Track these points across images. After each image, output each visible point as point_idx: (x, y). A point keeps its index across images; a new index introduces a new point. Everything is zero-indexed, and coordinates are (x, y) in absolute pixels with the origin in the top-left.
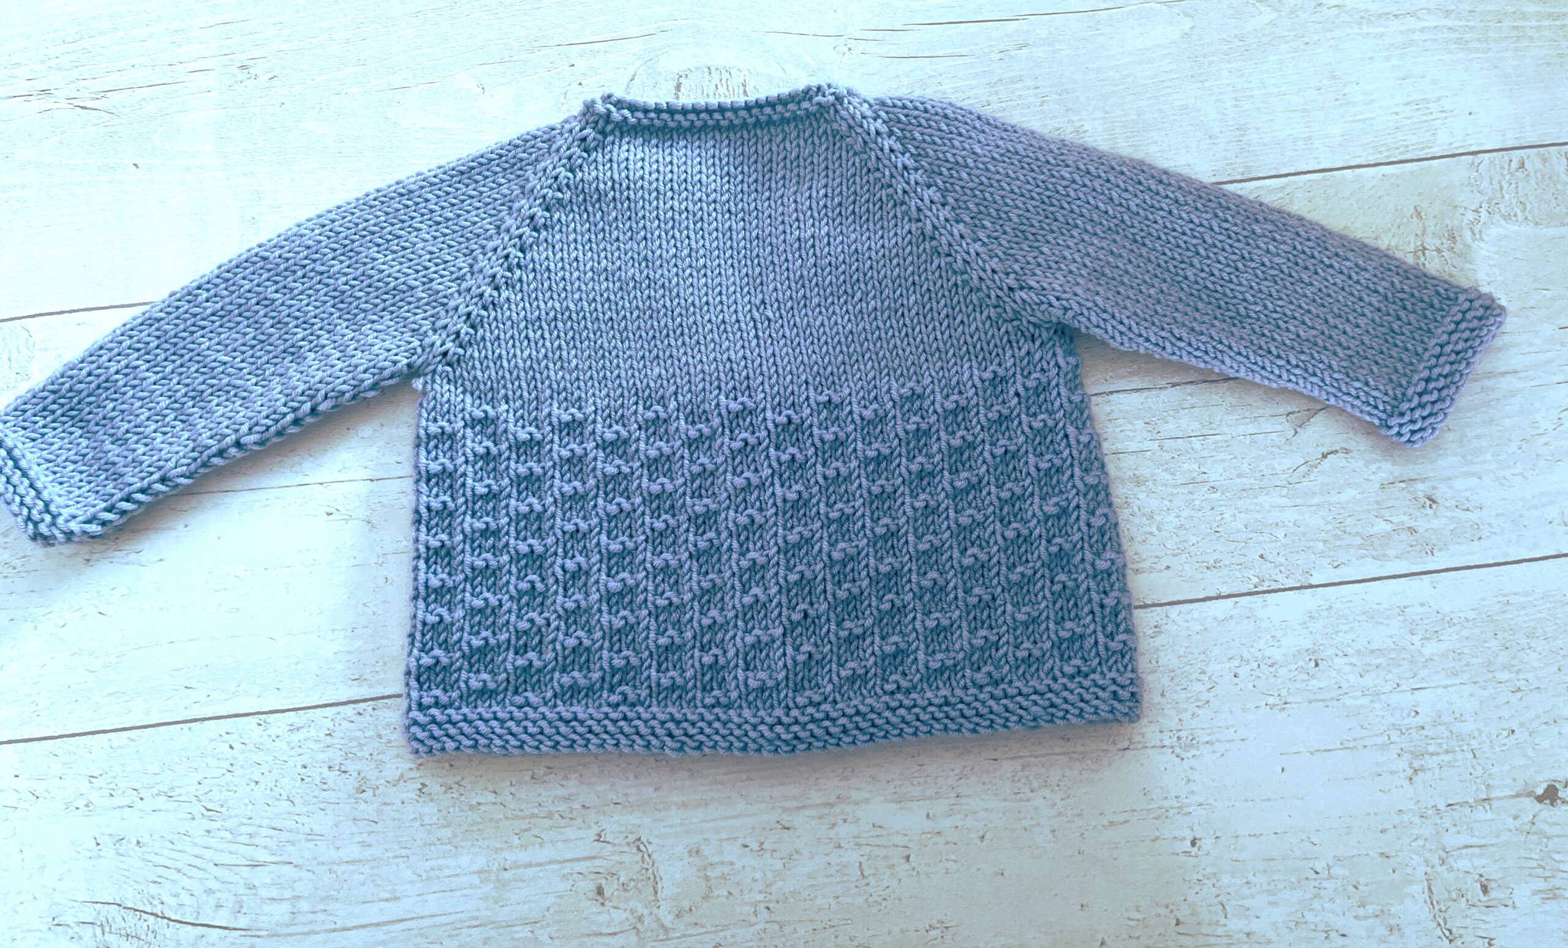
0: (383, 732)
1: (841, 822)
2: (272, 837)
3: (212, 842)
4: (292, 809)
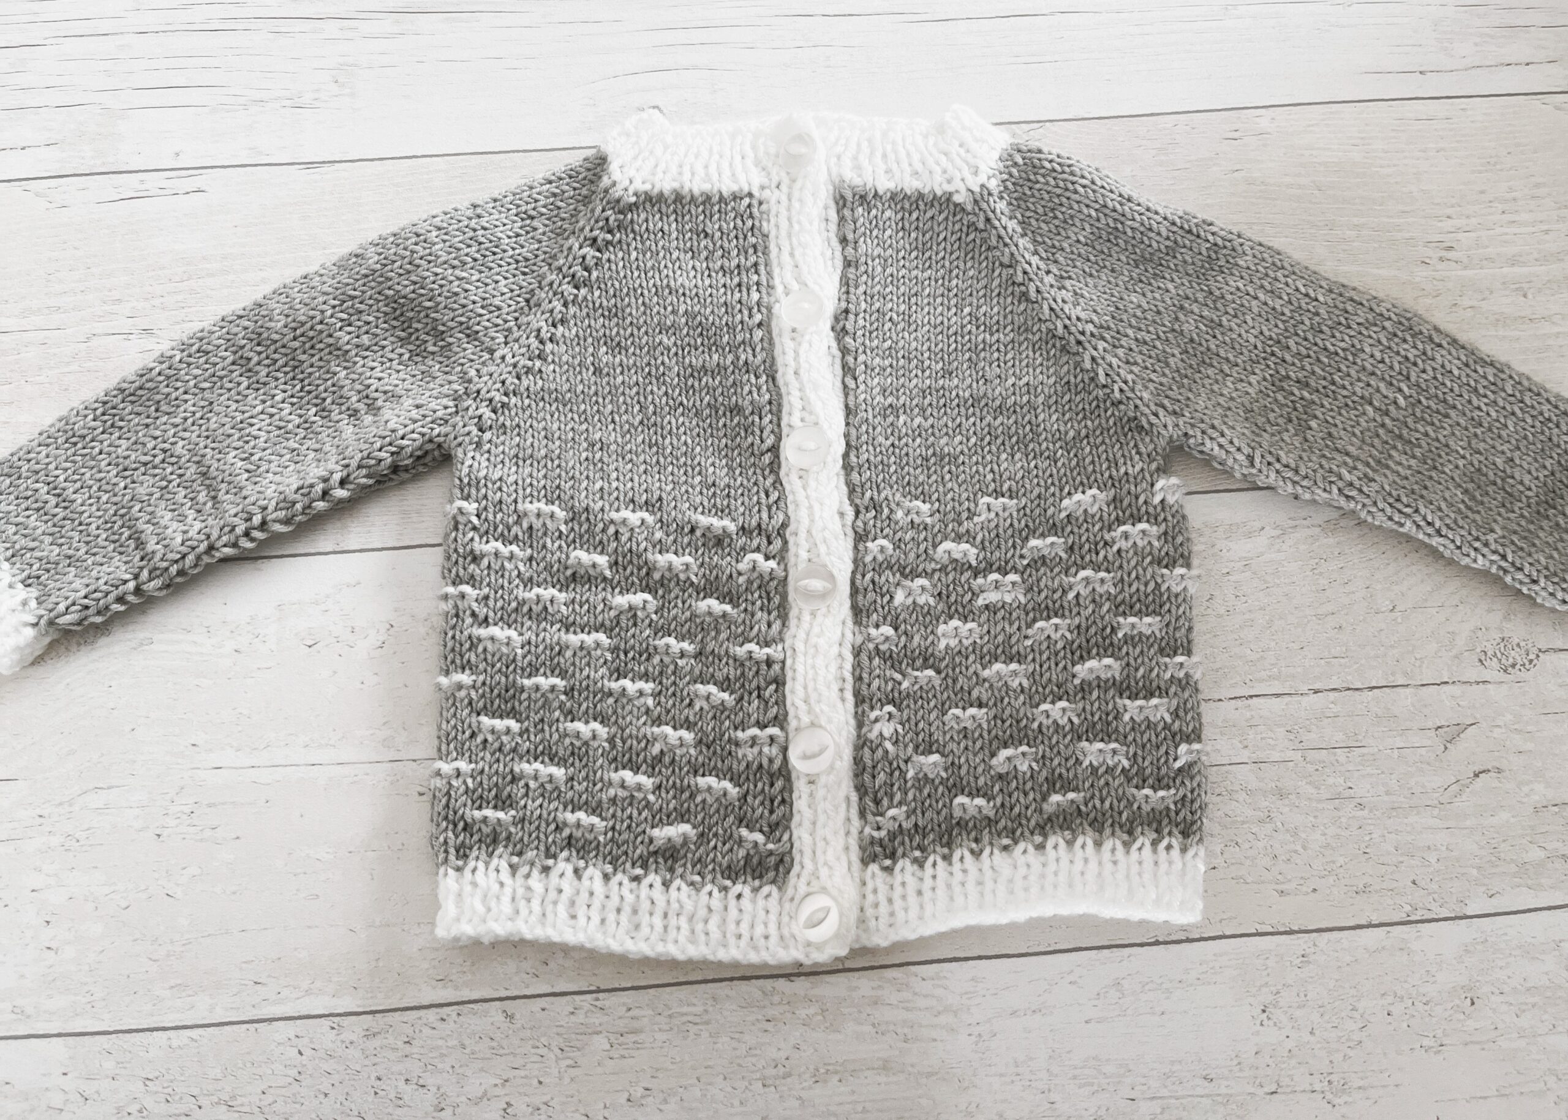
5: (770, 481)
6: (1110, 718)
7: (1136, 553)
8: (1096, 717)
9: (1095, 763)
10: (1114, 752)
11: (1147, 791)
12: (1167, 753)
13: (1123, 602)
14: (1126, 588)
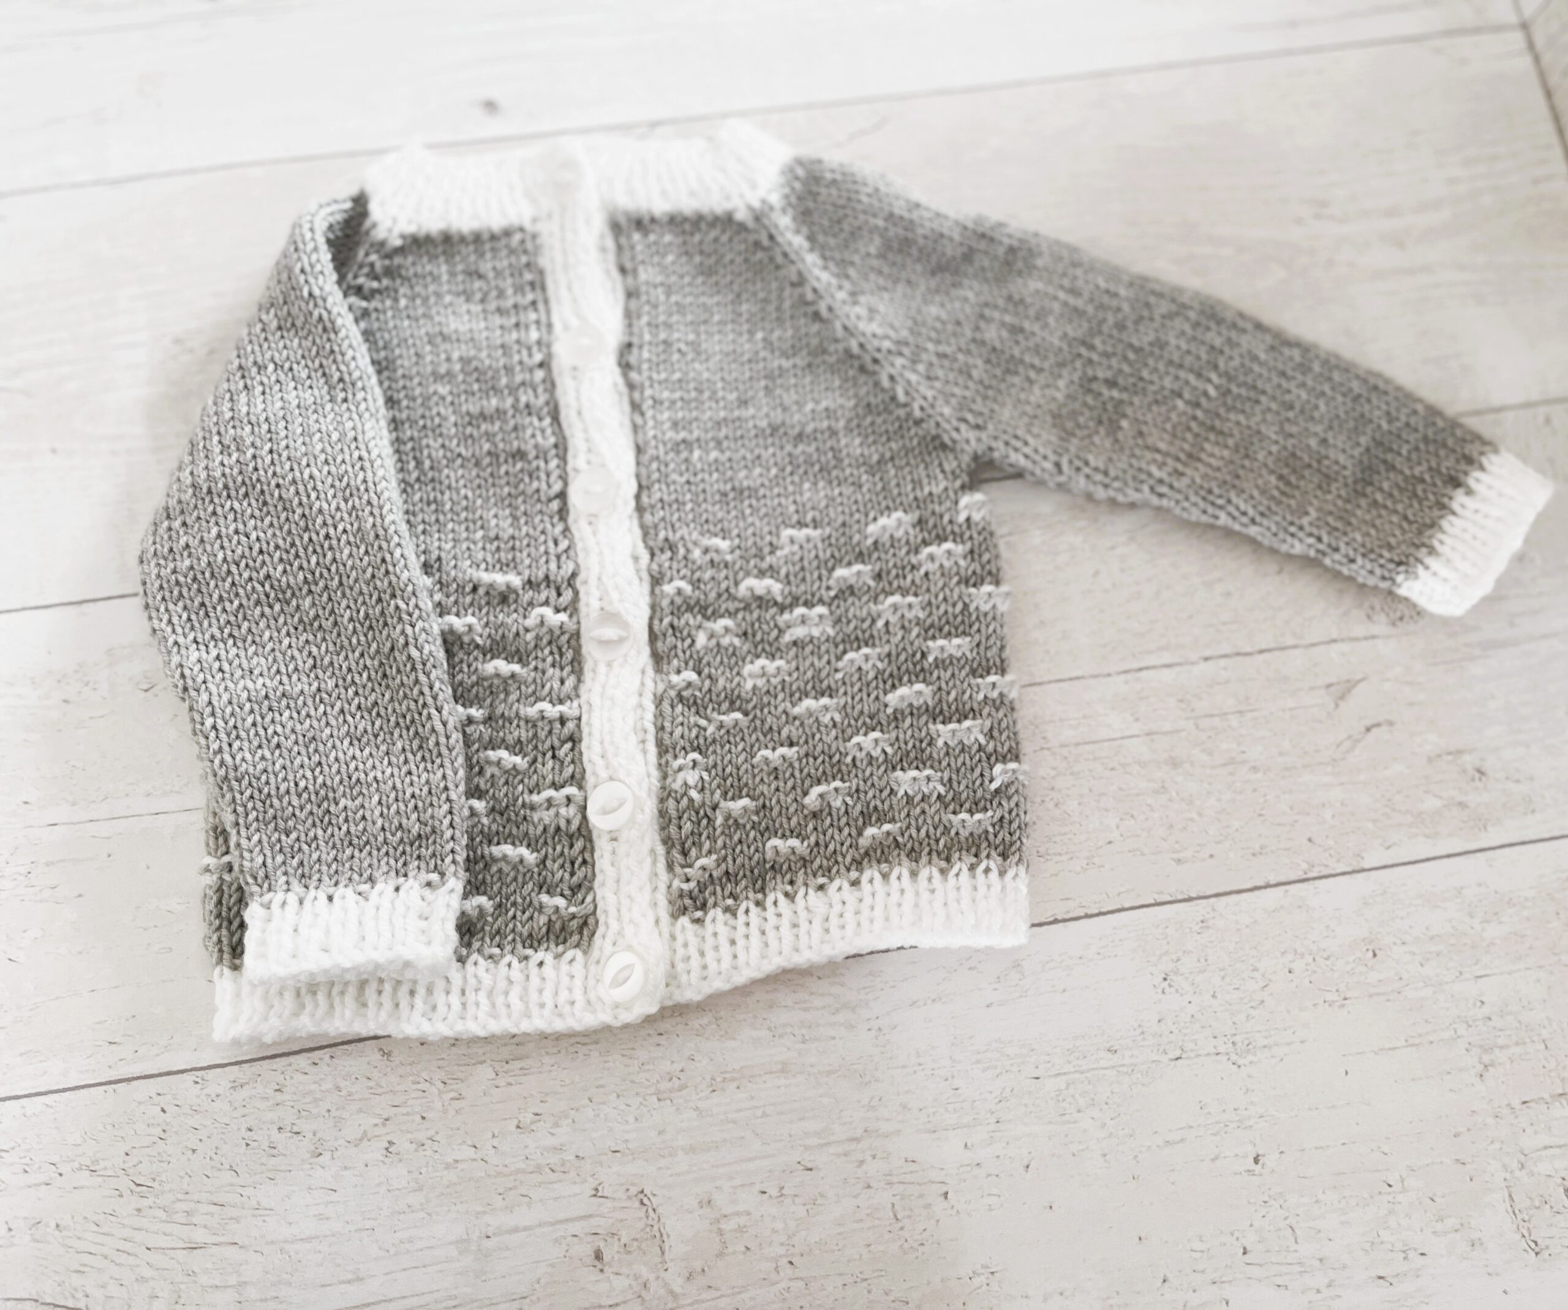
0: (342, 1084)
1: (869, 1159)
2: (212, 1214)
3: (143, 1221)
4: (236, 1179)
5: (559, 528)
6: (924, 745)
7: (943, 575)
8: (910, 745)
9: (910, 792)
10: (929, 779)
11: (964, 816)
12: (982, 775)
13: (932, 626)
14: (934, 611)
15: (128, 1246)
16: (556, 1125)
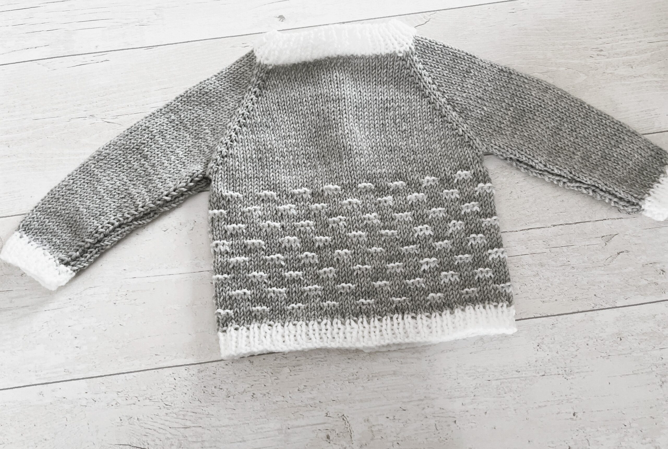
0: (236, 372)
1: (426, 407)
2: (192, 416)
3: (168, 418)
4: (200, 404)
15: (162, 426)
16: (312, 390)
